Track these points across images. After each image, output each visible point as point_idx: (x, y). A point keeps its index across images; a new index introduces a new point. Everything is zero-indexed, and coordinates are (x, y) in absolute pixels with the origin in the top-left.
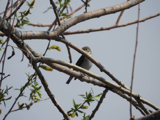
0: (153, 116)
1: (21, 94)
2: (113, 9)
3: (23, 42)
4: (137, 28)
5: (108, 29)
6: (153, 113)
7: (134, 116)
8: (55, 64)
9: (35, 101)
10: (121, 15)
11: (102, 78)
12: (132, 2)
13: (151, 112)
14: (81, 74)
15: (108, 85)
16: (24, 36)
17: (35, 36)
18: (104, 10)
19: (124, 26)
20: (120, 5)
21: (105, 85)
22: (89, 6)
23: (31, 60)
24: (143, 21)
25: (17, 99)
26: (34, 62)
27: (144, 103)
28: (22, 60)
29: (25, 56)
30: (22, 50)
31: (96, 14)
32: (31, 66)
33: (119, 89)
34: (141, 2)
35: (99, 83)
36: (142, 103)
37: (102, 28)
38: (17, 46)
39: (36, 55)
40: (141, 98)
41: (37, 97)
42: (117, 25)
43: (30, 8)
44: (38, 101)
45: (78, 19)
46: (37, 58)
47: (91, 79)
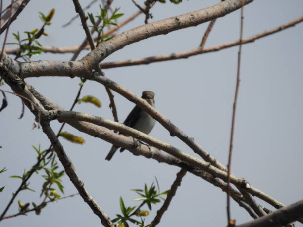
0: (271, 220)
1: (24, 186)
2: (193, 18)
3: (23, 81)
4: (239, 54)
5: (185, 57)
6: (270, 214)
7: (234, 221)
8: (84, 122)
9: (50, 198)
10: (209, 30)
11: (173, 148)
12: (229, 4)
13: (267, 211)
14: (134, 140)
15: (185, 162)
16: (26, 71)
17: (46, 70)
18: (177, 19)
19: (215, 50)
20: (207, 10)
21: (180, 161)
22: (152, 17)
23: (39, 115)
24: (251, 41)
25: (15, 195)
26: (44, 120)
27: (254, 196)
28: (22, 116)
29: (26, 108)
30: (22, 96)
31: (160, 27)
32: (39, 127)
33: (206, 168)
34: (247, 3)
35: (169, 157)
36: (251, 195)
37: (174, 54)
38: (12, 89)
39: (49, 107)
40: (248, 186)
41: (55, 192)
42: (202, 49)
43: (45, 24)
44: (56, 199)
45: (127, 37)
46: (50, 111)
47: (153, 150)
